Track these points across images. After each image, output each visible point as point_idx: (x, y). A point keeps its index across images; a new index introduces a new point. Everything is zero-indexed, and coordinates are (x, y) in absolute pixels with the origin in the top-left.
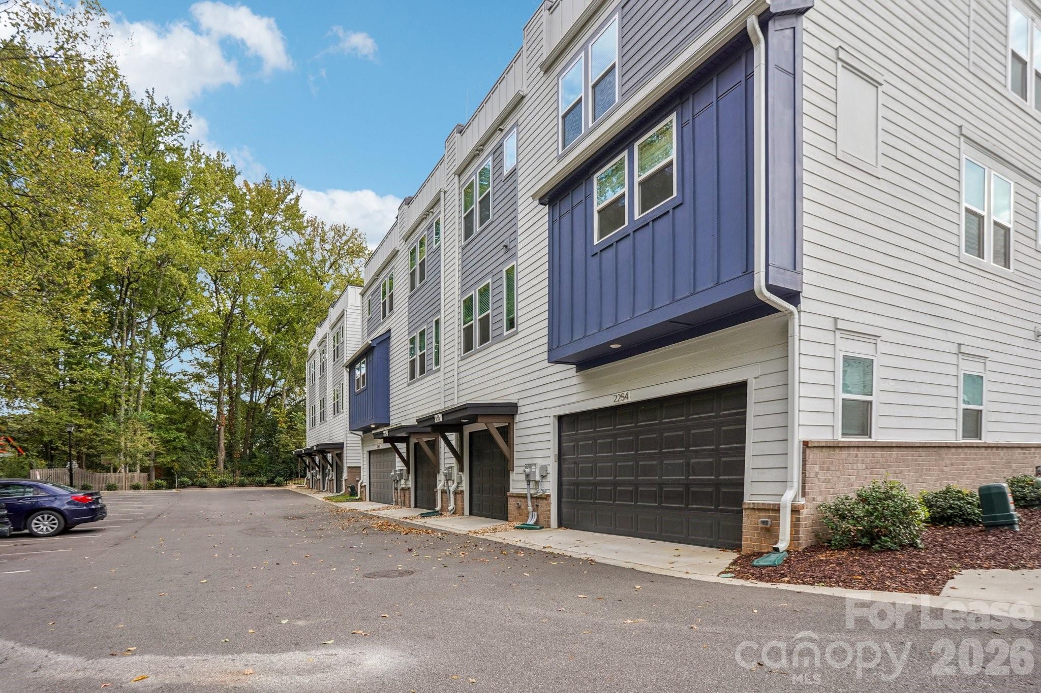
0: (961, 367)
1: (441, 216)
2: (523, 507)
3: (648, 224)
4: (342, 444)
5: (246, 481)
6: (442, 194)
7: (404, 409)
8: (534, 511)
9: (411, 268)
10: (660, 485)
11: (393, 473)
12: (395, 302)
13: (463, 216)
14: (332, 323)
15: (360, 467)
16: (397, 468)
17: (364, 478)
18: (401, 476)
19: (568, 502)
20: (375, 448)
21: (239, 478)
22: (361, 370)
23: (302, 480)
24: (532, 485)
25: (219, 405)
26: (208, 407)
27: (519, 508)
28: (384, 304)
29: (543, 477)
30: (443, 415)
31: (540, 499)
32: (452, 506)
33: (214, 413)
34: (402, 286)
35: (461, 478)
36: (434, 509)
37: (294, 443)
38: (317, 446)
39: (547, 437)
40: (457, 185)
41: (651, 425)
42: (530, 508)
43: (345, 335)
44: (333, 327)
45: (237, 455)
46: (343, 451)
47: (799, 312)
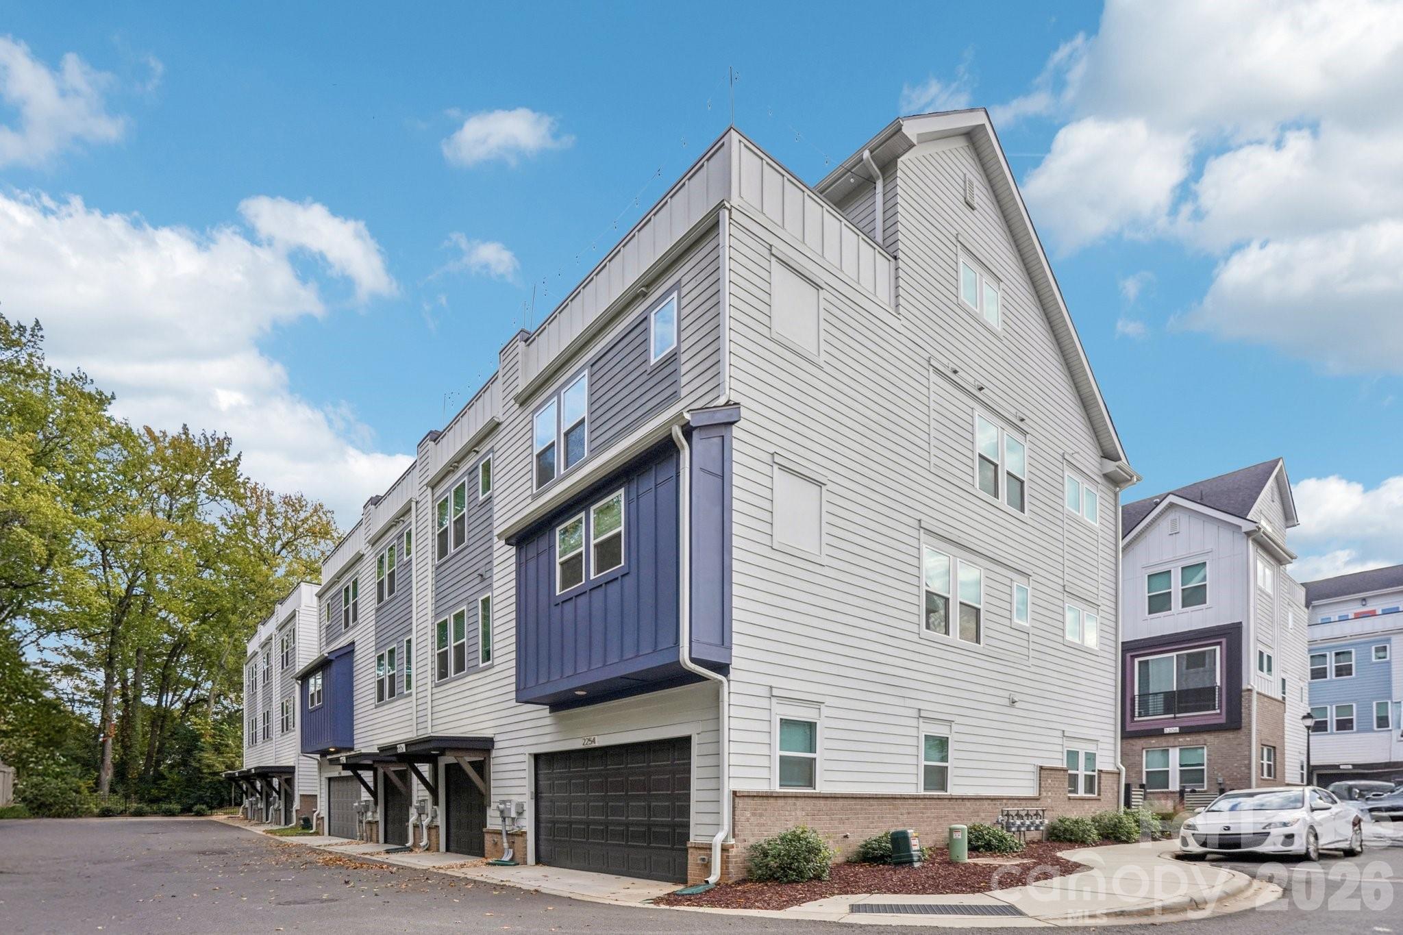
0: (921, 729)
1: (413, 527)
2: (499, 843)
3: (601, 585)
4: (293, 768)
5: (147, 809)
6: (413, 505)
7: (371, 733)
8: (510, 848)
9: (378, 578)
10: (627, 825)
11: (356, 804)
12: (359, 611)
13: (437, 533)
14: (279, 622)
15: (316, 796)
16: (363, 799)
17: (322, 808)
18: (367, 808)
19: (546, 840)
20: (336, 774)
21: (135, 805)
22: (316, 683)
23: (236, 809)
24: (508, 821)
25: (105, 708)
26: (85, 710)
27: (496, 844)
28: (347, 611)
29: (520, 814)
30: (406, 746)
31: (516, 836)
32: (424, 842)
33: (96, 718)
34: (367, 596)
35: (436, 811)
36: (404, 845)
37: (224, 763)
38: (256, 768)
39: (522, 774)
40: (429, 498)
41: (619, 769)
42: (506, 845)
43: (297, 640)
44: (281, 627)
45: (132, 774)
46: (294, 776)
47: (729, 681)
